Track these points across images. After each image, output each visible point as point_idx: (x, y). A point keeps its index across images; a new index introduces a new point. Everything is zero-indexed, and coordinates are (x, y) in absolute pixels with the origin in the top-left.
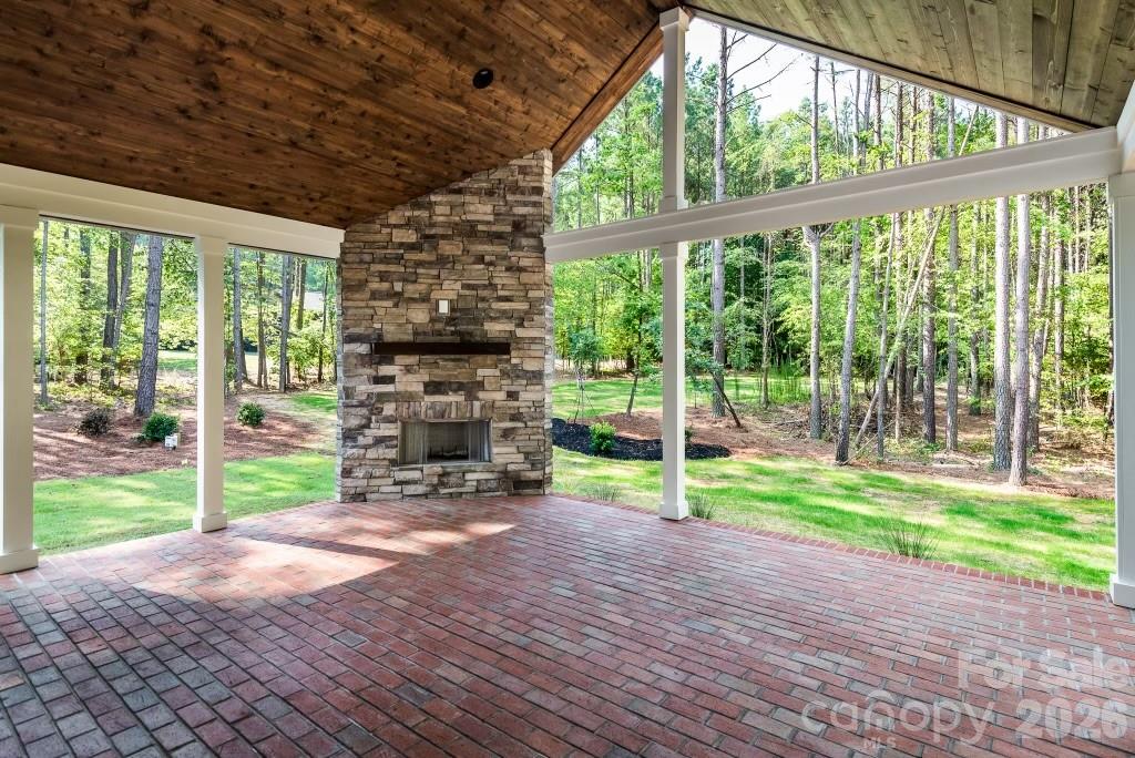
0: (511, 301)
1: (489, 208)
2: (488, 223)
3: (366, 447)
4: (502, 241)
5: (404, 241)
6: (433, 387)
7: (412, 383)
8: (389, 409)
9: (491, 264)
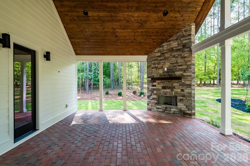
0: (182, 66)
1: (176, 43)
2: (176, 47)
3: (151, 100)
4: (180, 51)
5: (158, 55)
6: (164, 88)
7: (159, 87)
8: (155, 92)
9: (177, 57)
